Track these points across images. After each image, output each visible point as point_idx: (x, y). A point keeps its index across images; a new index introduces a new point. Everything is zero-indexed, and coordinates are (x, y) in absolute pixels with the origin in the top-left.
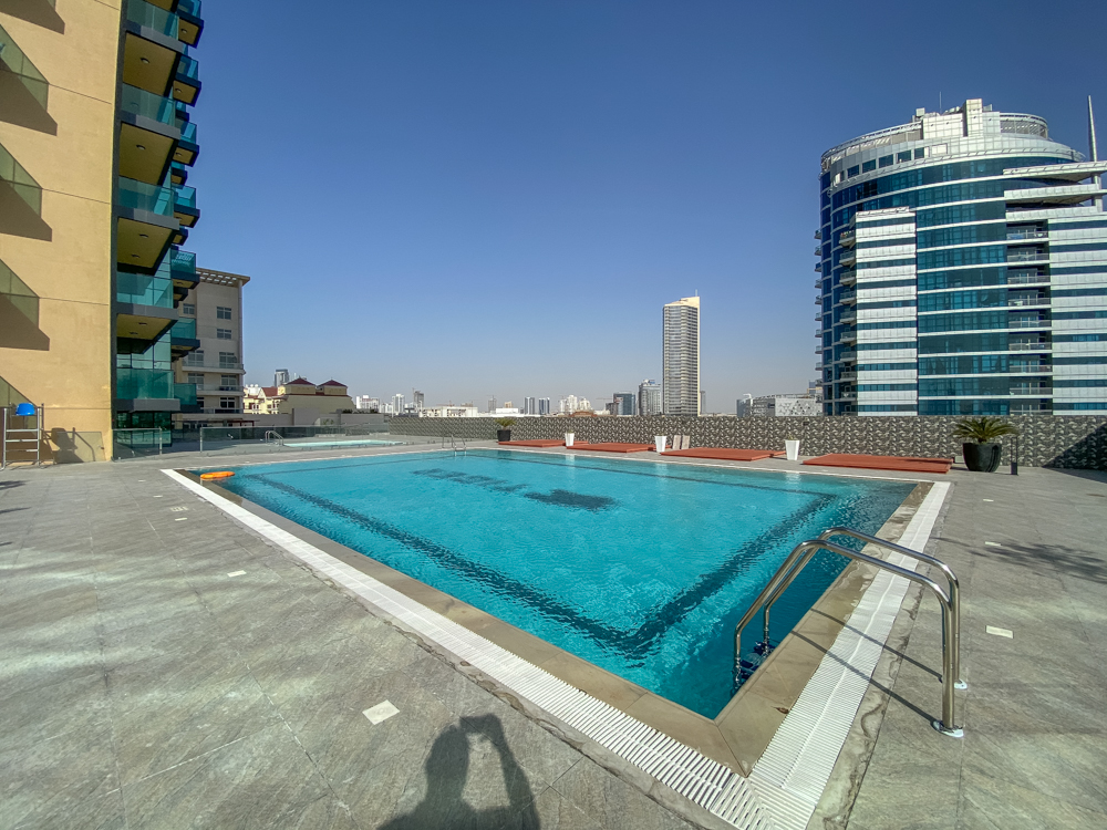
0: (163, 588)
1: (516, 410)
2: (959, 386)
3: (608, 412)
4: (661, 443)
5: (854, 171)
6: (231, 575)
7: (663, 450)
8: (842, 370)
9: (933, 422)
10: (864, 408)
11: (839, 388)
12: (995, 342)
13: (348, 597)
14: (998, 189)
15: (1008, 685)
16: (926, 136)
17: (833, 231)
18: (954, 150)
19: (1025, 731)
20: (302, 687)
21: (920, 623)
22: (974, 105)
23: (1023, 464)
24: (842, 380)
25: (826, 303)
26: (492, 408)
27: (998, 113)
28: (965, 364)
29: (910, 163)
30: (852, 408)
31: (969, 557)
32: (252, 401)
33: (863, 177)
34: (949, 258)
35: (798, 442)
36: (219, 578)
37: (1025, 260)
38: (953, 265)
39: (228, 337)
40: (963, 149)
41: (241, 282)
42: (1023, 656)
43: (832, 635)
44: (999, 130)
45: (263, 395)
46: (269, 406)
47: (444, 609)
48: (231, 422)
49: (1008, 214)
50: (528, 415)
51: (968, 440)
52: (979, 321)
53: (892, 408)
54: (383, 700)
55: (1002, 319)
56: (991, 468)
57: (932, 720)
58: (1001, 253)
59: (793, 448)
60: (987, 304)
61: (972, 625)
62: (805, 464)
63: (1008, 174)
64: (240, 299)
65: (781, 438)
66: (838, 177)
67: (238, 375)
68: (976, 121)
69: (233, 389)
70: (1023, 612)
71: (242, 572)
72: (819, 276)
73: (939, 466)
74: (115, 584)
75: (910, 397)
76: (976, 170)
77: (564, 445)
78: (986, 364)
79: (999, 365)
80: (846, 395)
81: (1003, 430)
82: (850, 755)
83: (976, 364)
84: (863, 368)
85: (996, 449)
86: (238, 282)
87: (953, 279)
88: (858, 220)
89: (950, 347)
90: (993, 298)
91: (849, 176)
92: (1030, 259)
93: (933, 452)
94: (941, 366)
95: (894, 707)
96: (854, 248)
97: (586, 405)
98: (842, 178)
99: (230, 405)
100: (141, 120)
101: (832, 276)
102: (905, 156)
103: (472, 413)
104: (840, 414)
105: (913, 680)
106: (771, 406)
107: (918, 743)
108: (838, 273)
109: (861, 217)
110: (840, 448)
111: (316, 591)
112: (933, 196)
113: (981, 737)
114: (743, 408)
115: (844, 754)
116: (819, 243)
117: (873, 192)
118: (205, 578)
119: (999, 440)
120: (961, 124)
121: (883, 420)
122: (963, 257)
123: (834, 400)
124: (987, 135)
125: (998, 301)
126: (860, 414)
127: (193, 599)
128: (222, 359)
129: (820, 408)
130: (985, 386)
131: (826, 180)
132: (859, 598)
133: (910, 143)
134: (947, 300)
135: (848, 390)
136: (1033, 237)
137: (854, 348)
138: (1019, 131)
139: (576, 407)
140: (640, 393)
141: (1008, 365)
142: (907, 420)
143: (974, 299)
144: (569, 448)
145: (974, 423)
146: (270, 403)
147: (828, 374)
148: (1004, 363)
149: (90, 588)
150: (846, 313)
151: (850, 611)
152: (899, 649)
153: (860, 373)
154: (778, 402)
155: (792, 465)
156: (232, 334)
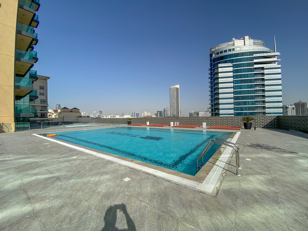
0: (57, 161)
1: (130, 116)
2: (244, 109)
3: (155, 116)
4: (172, 124)
5: (218, 53)
6: (74, 158)
7: (173, 126)
8: (216, 105)
9: (237, 118)
10: (221, 114)
11: (215, 109)
12: (252, 97)
13: (107, 160)
14: (252, 59)
15: (249, 168)
16: (235, 45)
17: (213, 69)
18: (242, 49)
19: (252, 174)
20: (107, 177)
21: (233, 159)
22: (247, 38)
23: (257, 127)
24: (216, 107)
25: (211, 87)
26: (123, 115)
27: (252, 40)
28: (245, 103)
29: (231, 52)
30: (218, 114)
31: (243, 147)
32: (50, 114)
33: (220, 55)
34: (241, 76)
35: (206, 123)
36: (71, 158)
37: (259, 77)
38: (242, 78)
39: (43, 95)
40: (244, 49)
41: (47, 79)
42: (252, 163)
43: (216, 162)
44: (253, 44)
45: (53, 112)
46: (55, 116)
47: (132, 161)
48: (44, 120)
49: (255, 66)
50: (133, 117)
51: (245, 122)
52: (248, 92)
53: (228, 114)
54: (126, 177)
55: (254, 92)
56: (250, 128)
57: (235, 173)
58: (253, 75)
59: (204, 124)
60: (250, 88)
61: (243, 159)
62: (208, 128)
63: (255, 55)
64: (47, 84)
65: (202, 122)
66: (214, 55)
67: (46, 106)
68: (247, 42)
69: (44, 110)
70: (253, 156)
71: (76, 157)
72: (210, 80)
73: (238, 128)
74: (44, 161)
75: (232, 111)
76: (247, 54)
77: (146, 125)
78: (250, 103)
79: (253, 103)
80: (217, 111)
81: (253, 119)
82: (220, 179)
83: (247, 103)
84: (221, 104)
85: (251, 123)
86: (46, 78)
87: (242, 81)
88: (219, 66)
89: (241, 98)
90: (251, 86)
91: (217, 55)
92: (260, 77)
93: (237, 125)
94: (239, 104)
95: (228, 172)
96: (218, 73)
97: (149, 114)
98: (215, 55)
99: (43, 115)
100: (23, 33)
101: (213, 80)
102: (230, 50)
103: (117, 117)
104: (215, 116)
105: (232, 168)
106: (198, 114)
107: (232, 177)
108: (214, 79)
109: (220, 65)
110: (216, 124)
111: (99, 160)
112: (237, 60)
113: (244, 176)
114: (191, 114)
115: (219, 179)
116: (209, 72)
117: (222, 59)
118: (67, 159)
119: (252, 122)
120: (243, 43)
121: (226, 117)
122: (244, 76)
123: (214, 112)
124: (250, 45)
125: (252, 87)
126: (220, 116)
127: (67, 163)
128: (41, 102)
129: (210, 114)
130: (250, 108)
131: (211, 55)
132: (221, 155)
133: (231, 47)
134: (240, 87)
135: (217, 110)
136: (261, 71)
137: (218, 99)
138: (258, 45)
139: (147, 115)
140: (164, 111)
141: (255, 103)
142: (231, 117)
143: (247, 87)
144: (148, 126)
145: (246, 117)
146: (56, 114)
147: (212, 106)
148: (254, 103)
149: (37, 162)
150: (216, 90)
151: (219, 157)
152: (229, 163)
153: (220, 105)
154: (200, 113)
155: (204, 129)
156: (45, 94)
